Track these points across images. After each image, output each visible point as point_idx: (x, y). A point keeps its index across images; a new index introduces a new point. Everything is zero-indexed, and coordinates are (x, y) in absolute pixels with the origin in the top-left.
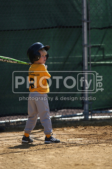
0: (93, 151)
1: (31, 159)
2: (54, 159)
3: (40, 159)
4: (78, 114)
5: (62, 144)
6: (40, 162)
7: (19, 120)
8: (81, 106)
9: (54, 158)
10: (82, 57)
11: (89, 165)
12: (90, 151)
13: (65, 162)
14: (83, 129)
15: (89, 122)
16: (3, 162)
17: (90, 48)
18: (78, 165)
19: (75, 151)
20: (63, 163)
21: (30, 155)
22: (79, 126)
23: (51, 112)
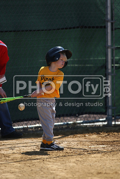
0: (116, 159)
1: (50, 167)
3: (59, 167)
4: (101, 120)
5: (83, 151)
6: (59, 170)
7: (37, 125)
8: (104, 110)
9: (75, 166)
10: (106, 59)
11: (112, 174)
12: (113, 158)
13: (87, 170)
14: (106, 135)
15: (113, 128)
16: (21, 169)
17: (114, 49)
18: (100, 173)
19: (97, 159)
20: (84, 171)
21: (49, 163)
22: (101, 132)
23: (72, 117)
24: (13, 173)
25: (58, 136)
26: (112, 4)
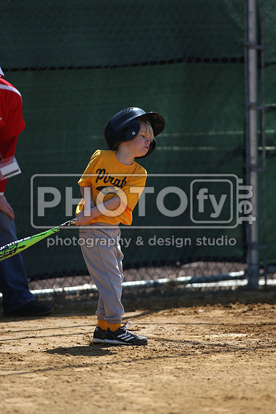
0: (269, 365)
1: (116, 383)
2: (173, 384)
3: (137, 384)
4: (233, 274)
5: (193, 347)
6: (137, 390)
7: (86, 287)
8: (240, 253)
9: (172, 382)
10: (245, 135)
11: (259, 400)
12: (261, 364)
13: (201, 391)
14: (245, 310)
15: (260, 294)
16: (48, 389)
17: (263, 112)
18: (232, 398)
19: (224, 364)
20: (194, 393)
21: (113, 374)
22: (234, 303)
23: (166, 268)
24: (29, 397)
25: (134, 311)
26: (258, 7)
